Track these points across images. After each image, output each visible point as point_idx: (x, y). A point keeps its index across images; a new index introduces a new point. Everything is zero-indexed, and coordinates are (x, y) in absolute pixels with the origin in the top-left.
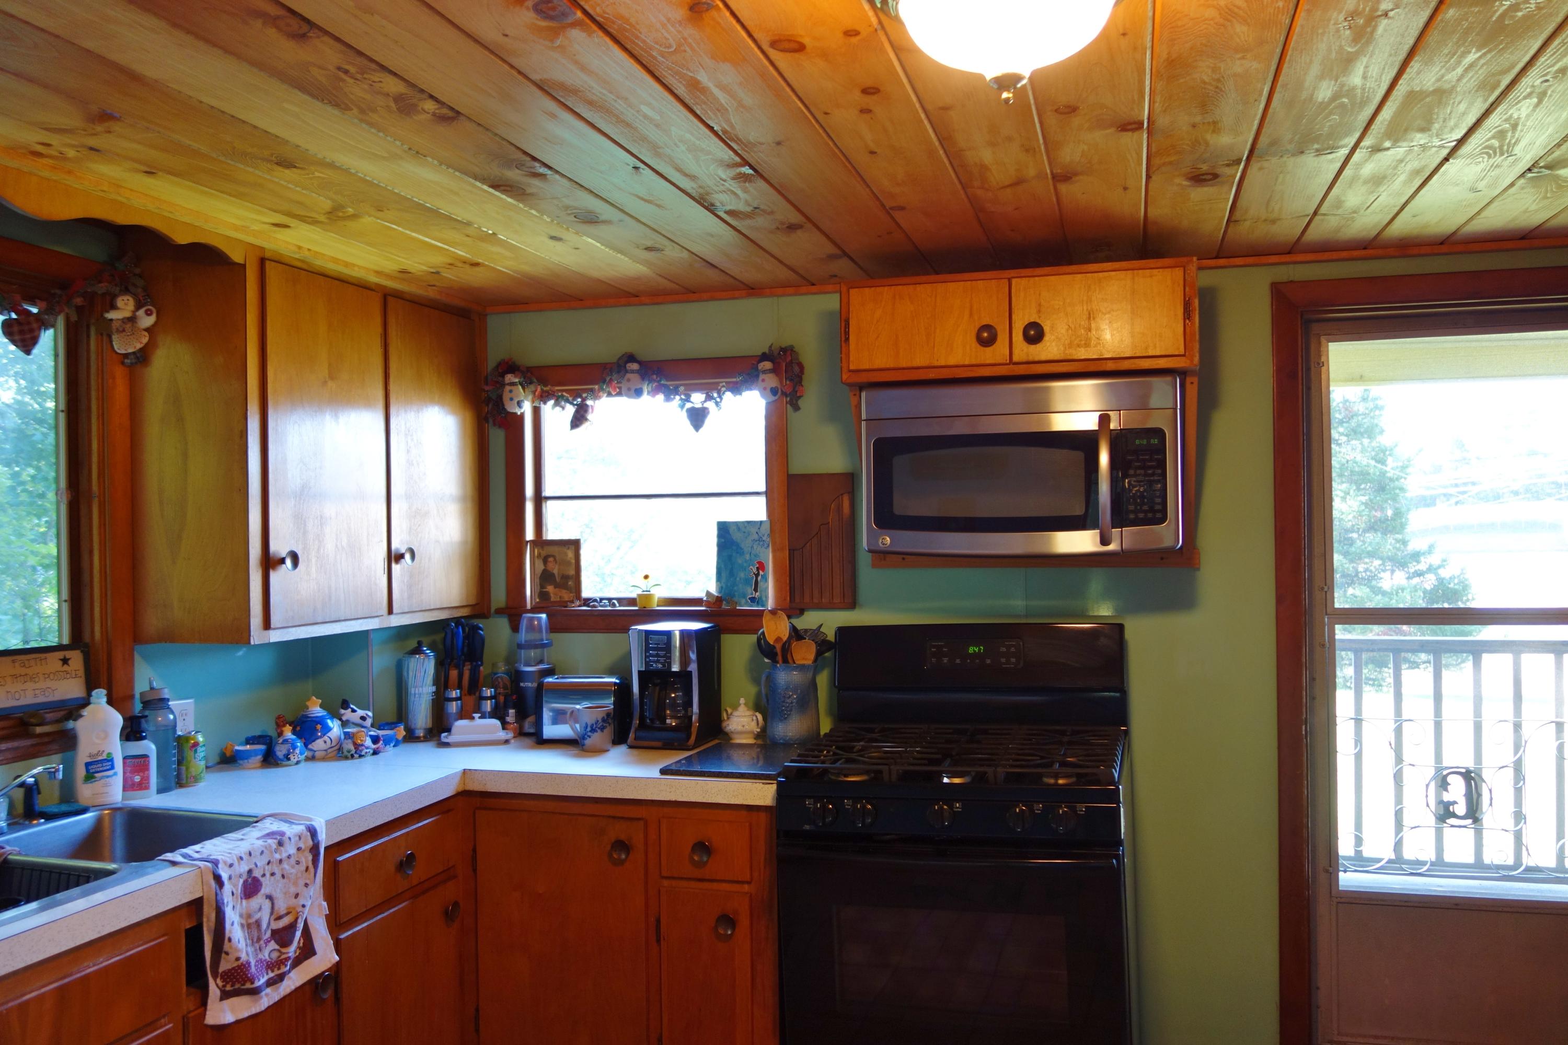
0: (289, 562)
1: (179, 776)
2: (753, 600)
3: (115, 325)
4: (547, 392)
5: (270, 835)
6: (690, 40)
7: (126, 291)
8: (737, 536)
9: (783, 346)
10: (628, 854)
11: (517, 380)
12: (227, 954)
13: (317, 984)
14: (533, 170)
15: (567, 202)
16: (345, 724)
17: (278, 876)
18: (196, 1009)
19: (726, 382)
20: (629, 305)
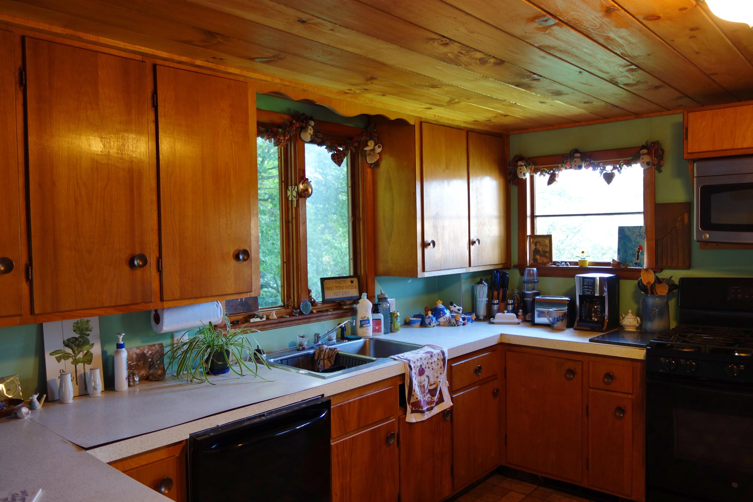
0: (431, 245)
1: (391, 328)
2: (636, 264)
3: (368, 152)
4: (537, 168)
5: (428, 352)
6: (606, 23)
7: (371, 139)
8: (628, 233)
9: (653, 142)
10: (574, 376)
11: (523, 164)
12: (413, 396)
13: (445, 413)
14: (534, 78)
15: (548, 88)
16: (451, 312)
17: (431, 369)
18: (403, 415)
19: (623, 160)
20: (575, 126)
